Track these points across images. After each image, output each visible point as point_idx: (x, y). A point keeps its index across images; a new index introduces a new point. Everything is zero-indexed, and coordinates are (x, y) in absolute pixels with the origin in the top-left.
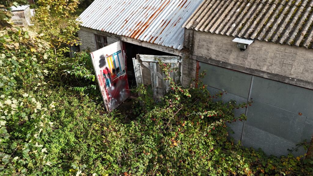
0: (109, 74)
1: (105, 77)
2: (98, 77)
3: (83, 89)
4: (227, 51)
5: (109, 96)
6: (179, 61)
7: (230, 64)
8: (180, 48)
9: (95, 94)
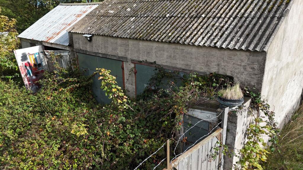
0: (30, 66)
1: (27, 69)
2: (20, 68)
3: (10, 77)
4: (86, 43)
5: (30, 82)
6: (69, 54)
7: (88, 51)
8: (67, 44)
9: (19, 80)
